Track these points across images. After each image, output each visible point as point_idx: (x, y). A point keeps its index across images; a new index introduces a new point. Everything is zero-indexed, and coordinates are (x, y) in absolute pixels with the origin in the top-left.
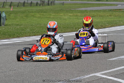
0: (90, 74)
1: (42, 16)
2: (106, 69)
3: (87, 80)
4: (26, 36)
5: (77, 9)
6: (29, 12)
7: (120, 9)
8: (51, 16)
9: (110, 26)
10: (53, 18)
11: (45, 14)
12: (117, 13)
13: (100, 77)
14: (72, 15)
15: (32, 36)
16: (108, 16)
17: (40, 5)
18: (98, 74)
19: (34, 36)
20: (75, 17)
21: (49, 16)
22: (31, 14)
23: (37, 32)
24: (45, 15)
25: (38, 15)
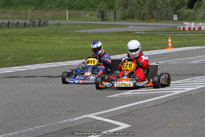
0: (81, 115)
1: (30, 40)
2: (103, 109)
3: (77, 123)
4: (6, 67)
5: (75, 31)
6: (13, 35)
7: (130, 32)
8: (42, 40)
9: (115, 53)
10: (45, 43)
11: (34, 37)
12: (126, 36)
13: (94, 119)
14: (68, 39)
15: (15, 66)
16: (114, 40)
17: (29, 26)
18: (92, 116)
19: (17, 66)
20: (72, 42)
21: (39, 40)
22: (16, 37)
23: (21, 62)
24: (34, 39)
25: (25, 39)
